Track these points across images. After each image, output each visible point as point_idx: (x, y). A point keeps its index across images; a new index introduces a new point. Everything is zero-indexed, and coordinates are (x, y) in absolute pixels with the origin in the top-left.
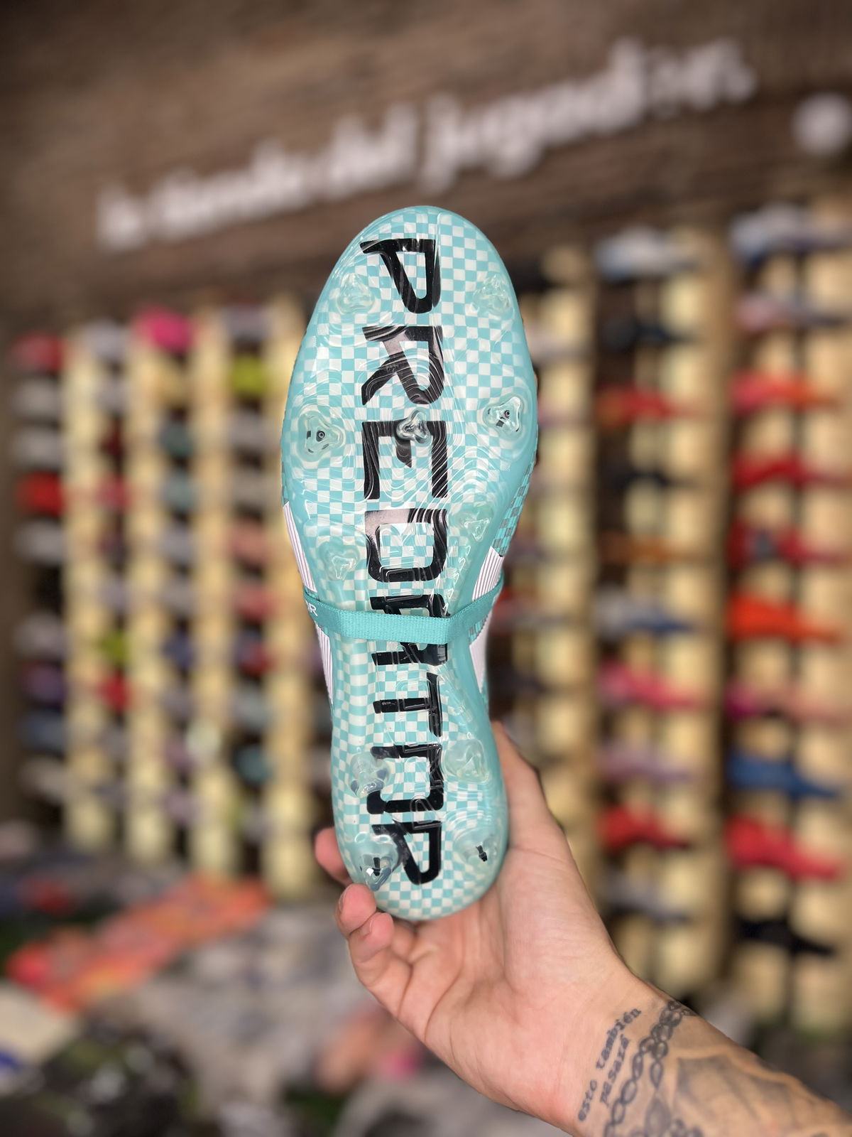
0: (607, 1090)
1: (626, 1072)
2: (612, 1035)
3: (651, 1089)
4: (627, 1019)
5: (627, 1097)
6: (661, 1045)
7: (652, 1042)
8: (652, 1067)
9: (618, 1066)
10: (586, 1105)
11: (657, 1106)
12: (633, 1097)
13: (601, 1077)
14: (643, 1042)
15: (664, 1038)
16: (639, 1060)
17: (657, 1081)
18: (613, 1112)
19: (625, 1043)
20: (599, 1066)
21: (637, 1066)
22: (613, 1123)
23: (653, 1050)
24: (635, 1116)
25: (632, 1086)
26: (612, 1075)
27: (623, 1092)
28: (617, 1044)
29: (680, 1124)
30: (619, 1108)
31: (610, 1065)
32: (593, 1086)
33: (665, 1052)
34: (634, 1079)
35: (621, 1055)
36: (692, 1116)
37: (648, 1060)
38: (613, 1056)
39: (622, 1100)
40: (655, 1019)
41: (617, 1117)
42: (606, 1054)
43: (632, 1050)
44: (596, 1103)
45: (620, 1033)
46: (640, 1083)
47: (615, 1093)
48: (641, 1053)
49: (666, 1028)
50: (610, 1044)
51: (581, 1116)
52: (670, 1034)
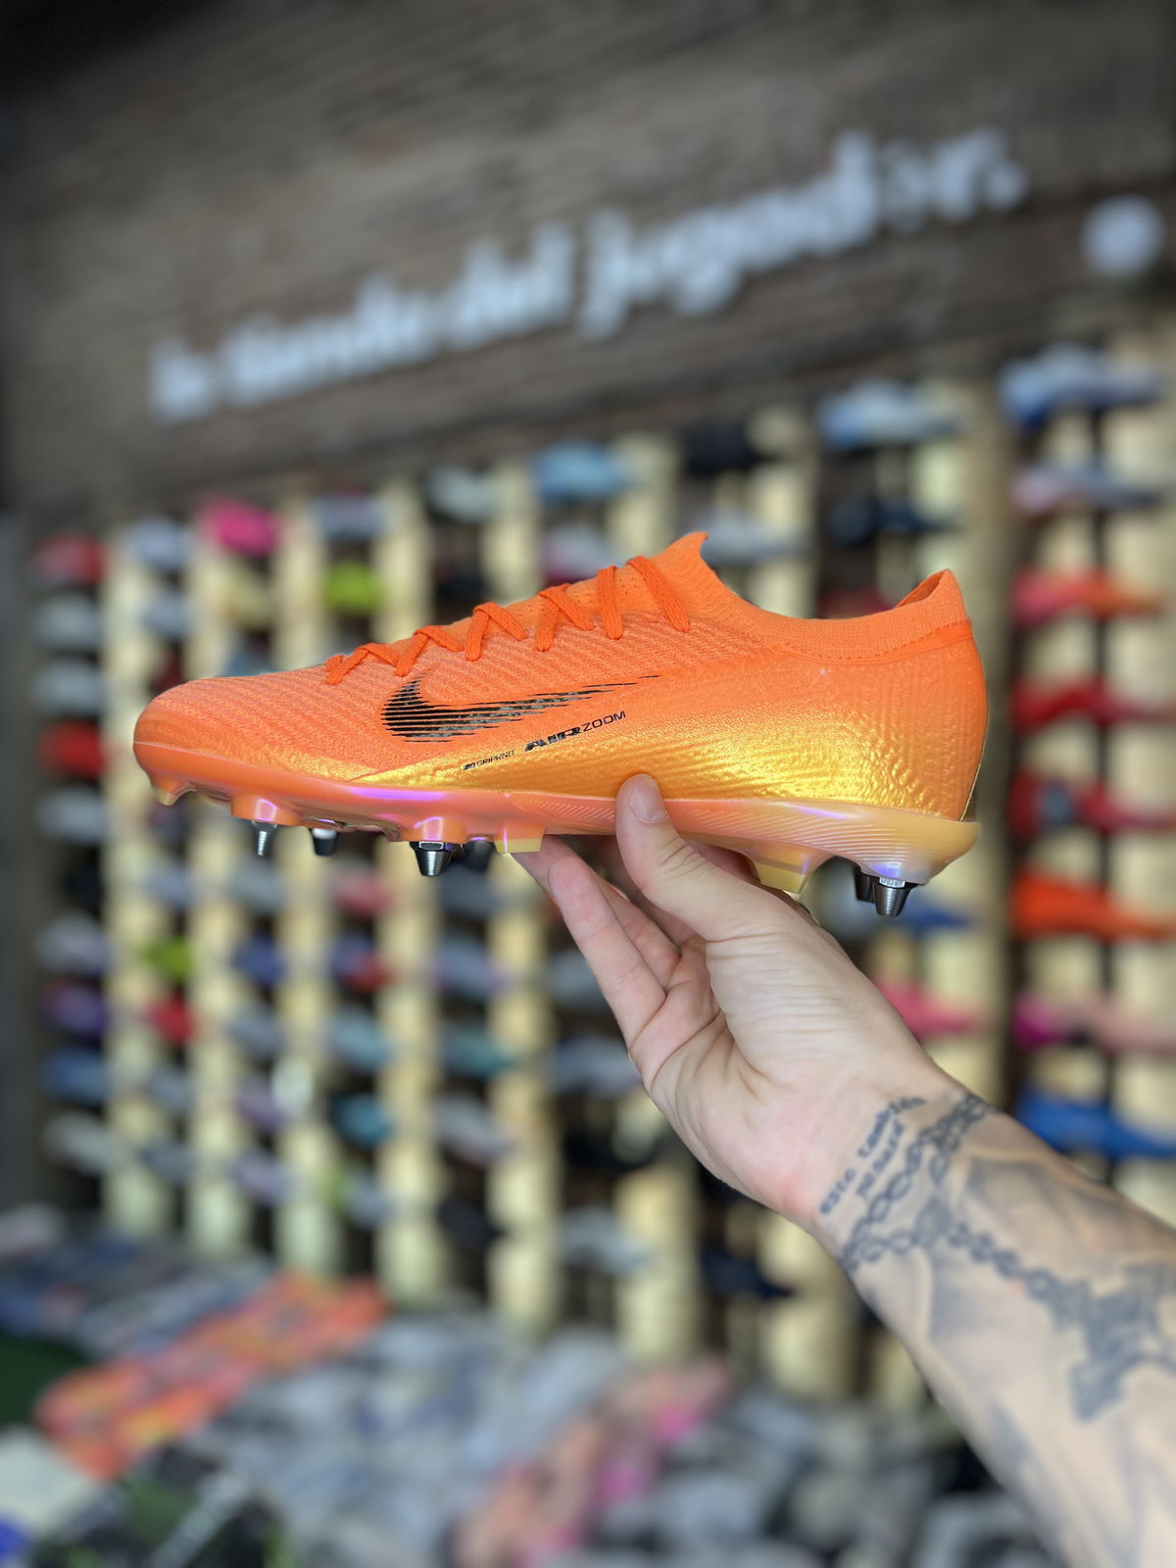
0: (868, 1181)
1: (897, 1163)
2: (882, 1120)
3: (929, 1186)
4: (906, 1104)
5: (896, 1190)
6: (950, 1140)
7: (937, 1133)
8: (933, 1162)
9: (888, 1155)
10: (834, 1197)
11: (936, 1208)
12: (904, 1192)
13: (863, 1167)
14: (924, 1134)
15: (955, 1130)
16: (916, 1151)
17: (938, 1176)
18: (872, 1206)
19: (899, 1129)
20: (862, 1153)
21: (913, 1158)
22: (869, 1219)
23: (939, 1142)
24: (902, 1216)
25: (904, 1181)
26: (879, 1166)
27: (892, 1184)
28: (889, 1130)
29: (963, 1228)
30: (882, 1205)
31: (877, 1153)
32: (849, 1176)
33: (956, 1146)
34: (909, 1172)
35: (893, 1143)
36: (980, 1218)
37: (929, 1152)
38: (883, 1144)
39: (888, 1195)
40: (945, 1110)
41: (878, 1212)
42: (873, 1141)
43: (908, 1138)
44: (849, 1196)
45: (893, 1117)
46: (916, 1179)
47: (880, 1186)
48: (920, 1143)
49: (960, 1122)
50: (879, 1129)
51: (825, 1209)
52: (964, 1129)
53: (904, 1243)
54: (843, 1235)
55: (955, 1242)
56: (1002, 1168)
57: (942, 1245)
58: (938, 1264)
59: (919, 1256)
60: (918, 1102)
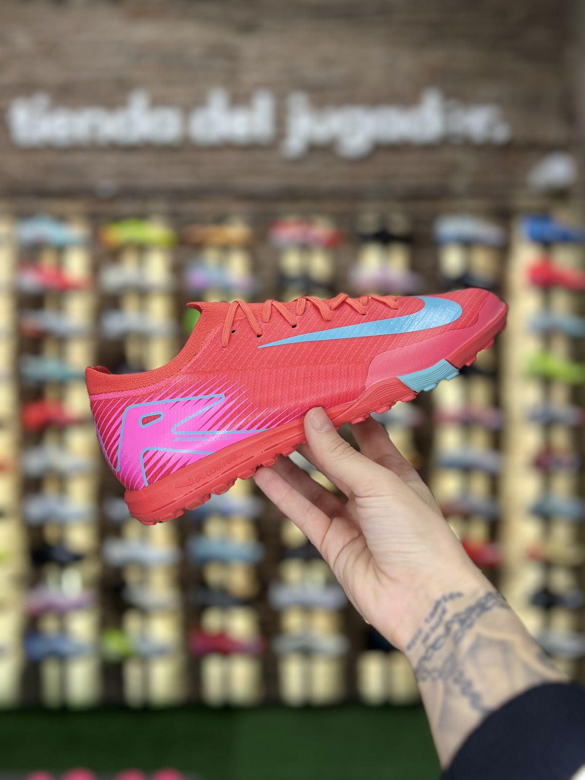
0: (427, 637)
1: (441, 630)
2: (438, 604)
3: (451, 646)
4: (452, 596)
5: (438, 645)
6: (469, 622)
7: (463, 617)
8: (456, 633)
9: (438, 625)
10: (413, 642)
11: (452, 658)
12: (440, 647)
13: (426, 628)
14: (457, 615)
15: (474, 616)
16: (450, 625)
17: (456, 642)
18: (427, 651)
19: (444, 611)
20: (427, 621)
21: (448, 629)
22: (425, 658)
23: (462, 622)
24: (438, 660)
25: (442, 641)
26: (433, 629)
27: (437, 640)
28: (439, 611)
29: (461, 674)
30: (431, 651)
31: (433, 622)
32: (420, 632)
33: (470, 626)
34: (444, 636)
35: (441, 619)
36: (470, 672)
37: (456, 627)
38: (436, 618)
39: (434, 647)
40: (472, 602)
41: (429, 655)
42: (432, 615)
43: (448, 616)
44: (419, 643)
45: (443, 604)
46: (447, 641)
47: (431, 641)
48: (452, 622)
49: (478, 610)
50: (436, 608)
51: (409, 647)
52: (479, 615)
53: (436, 675)
54: (415, 663)
55: (456, 681)
56: (491, 642)
57: (450, 681)
58: (447, 691)
59: (440, 684)
60: (459, 595)
